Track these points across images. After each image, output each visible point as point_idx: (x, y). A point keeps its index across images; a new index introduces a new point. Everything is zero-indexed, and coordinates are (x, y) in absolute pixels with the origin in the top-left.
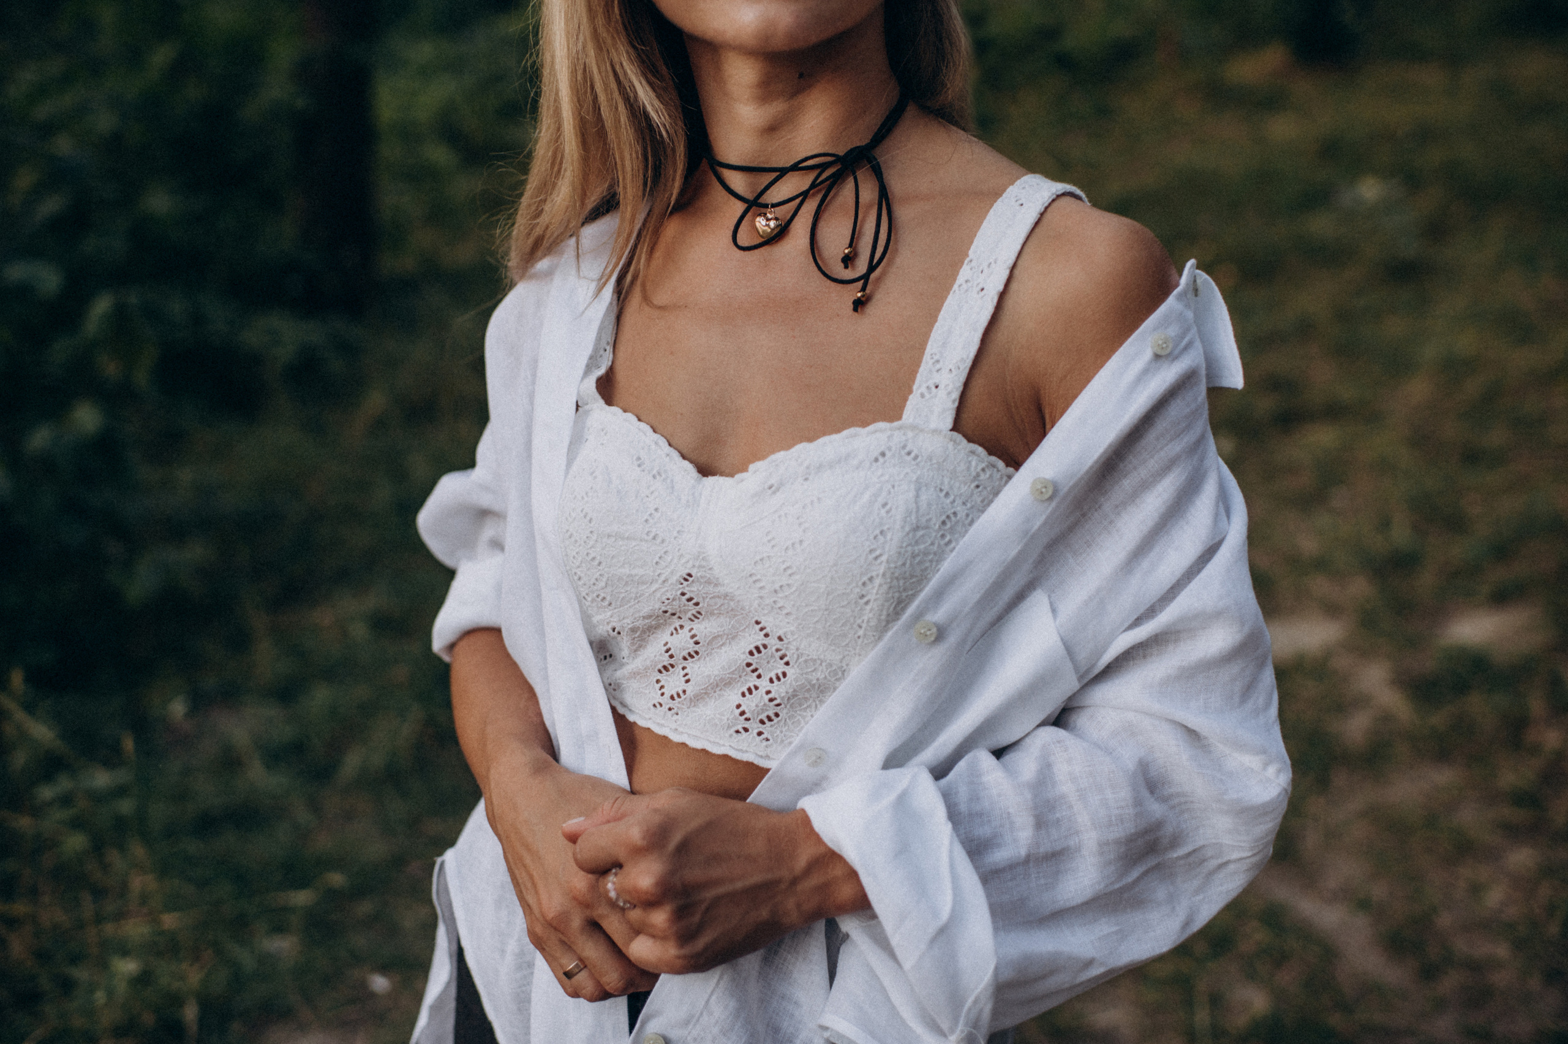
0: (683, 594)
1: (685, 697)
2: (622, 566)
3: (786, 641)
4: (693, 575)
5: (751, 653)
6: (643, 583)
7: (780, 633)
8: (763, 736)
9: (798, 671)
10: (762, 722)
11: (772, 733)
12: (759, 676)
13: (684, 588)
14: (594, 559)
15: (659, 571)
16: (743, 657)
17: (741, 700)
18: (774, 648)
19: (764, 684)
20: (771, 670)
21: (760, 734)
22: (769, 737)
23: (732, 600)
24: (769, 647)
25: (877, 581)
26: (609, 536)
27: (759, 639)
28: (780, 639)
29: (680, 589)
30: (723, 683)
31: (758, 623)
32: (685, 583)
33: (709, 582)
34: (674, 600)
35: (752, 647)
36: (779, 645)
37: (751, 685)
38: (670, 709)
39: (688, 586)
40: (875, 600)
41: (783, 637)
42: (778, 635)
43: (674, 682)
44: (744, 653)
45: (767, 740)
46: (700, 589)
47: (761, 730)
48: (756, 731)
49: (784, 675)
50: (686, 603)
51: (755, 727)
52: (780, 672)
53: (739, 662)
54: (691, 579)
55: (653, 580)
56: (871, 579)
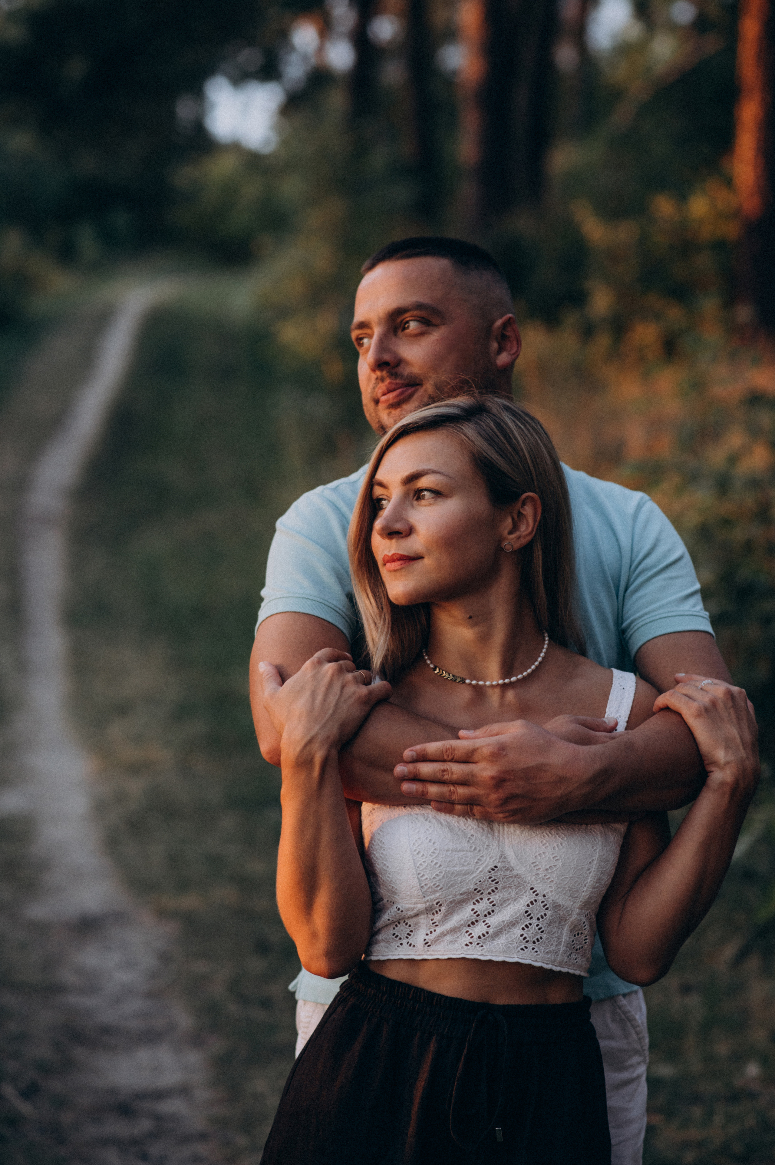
0: (490, 878)
1: (488, 935)
2: (454, 866)
3: (547, 897)
4: (498, 866)
5: (528, 905)
6: (468, 873)
7: (545, 893)
8: (535, 950)
9: (553, 912)
10: (534, 942)
11: (539, 948)
12: (531, 918)
13: (491, 874)
14: (436, 864)
15: (477, 867)
16: (523, 908)
17: (522, 932)
18: (541, 901)
19: (534, 921)
20: (537, 914)
21: (533, 949)
22: (538, 950)
23: (519, 878)
24: (538, 901)
25: (595, 862)
26: (448, 850)
27: (533, 897)
28: (544, 896)
29: (489, 875)
30: (512, 924)
31: (532, 889)
32: (493, 872)
33: (507, 870)
34: (484, 881)
35: (528, 902)
36: (543, 899)
37: (527, 923)
38: (478, 944)
39: (494, 873)
40: (594, 871)
41: (546, 895)
42: (543, 894)
43: (479, 929)
44: (524, 906)
45: (537, 952)
46: (501, 873)
47: (533, 947)
48: (531, 948)
49: (545, 915)
50: (491, 883)
51: (530, 946)
52: (543, 914)
53: (521, 911)
54: (496, 869)
55: (473, 872)
56: (593, 860)
